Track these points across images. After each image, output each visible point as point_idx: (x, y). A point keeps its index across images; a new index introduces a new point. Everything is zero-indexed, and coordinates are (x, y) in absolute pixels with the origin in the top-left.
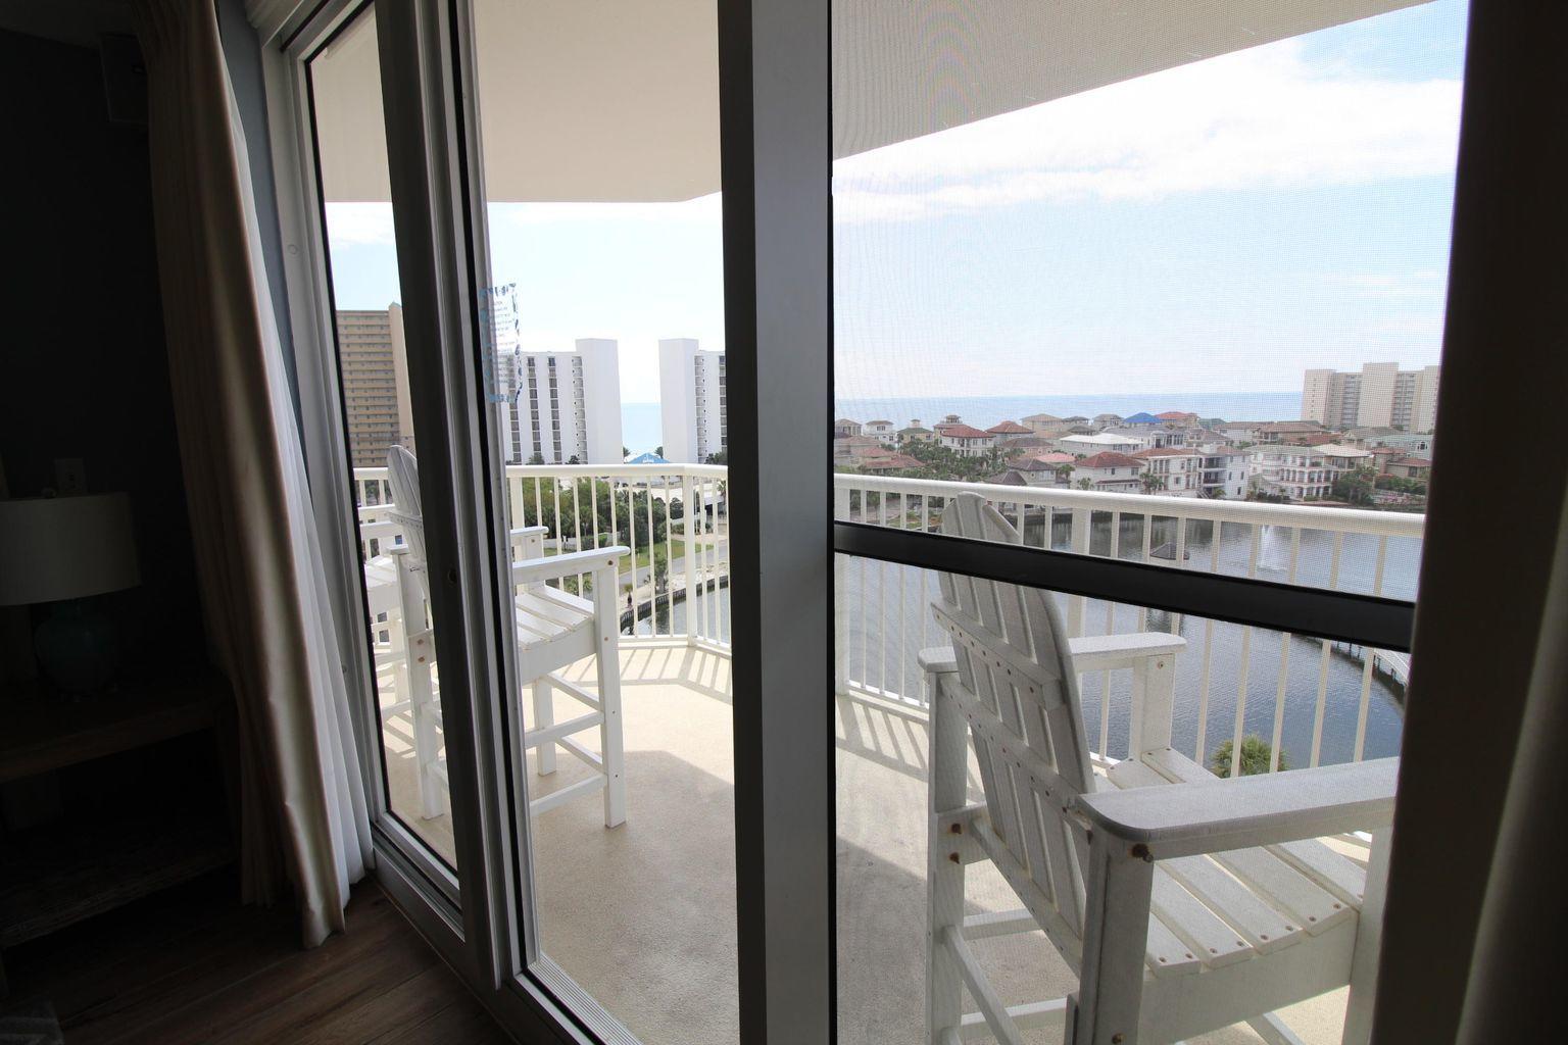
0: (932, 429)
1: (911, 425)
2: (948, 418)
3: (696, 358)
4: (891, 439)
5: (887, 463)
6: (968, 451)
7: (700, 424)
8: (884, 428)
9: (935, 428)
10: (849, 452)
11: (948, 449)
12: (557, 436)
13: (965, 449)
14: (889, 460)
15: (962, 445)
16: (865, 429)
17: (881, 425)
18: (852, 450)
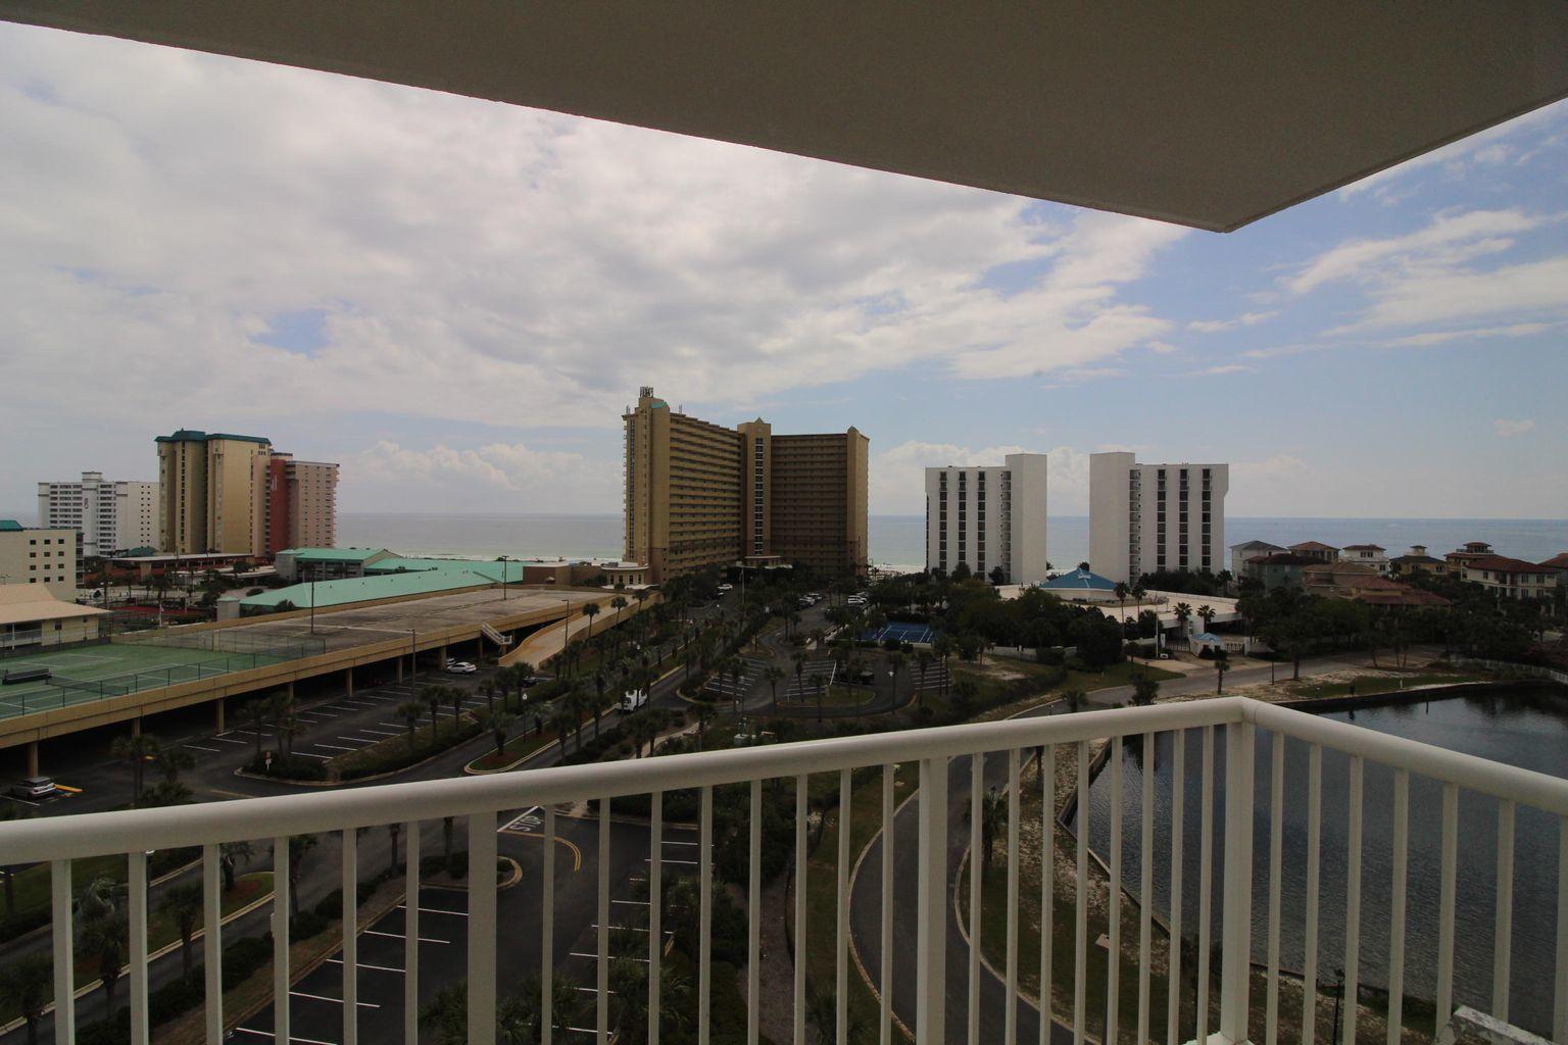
0: (1444, 559)
1: (1411, 552)
2: (1469, 546)
3: (1132, 472)
4: (1383, 568)
5: (1397, 597)
6: (1512, 590)
7: (1134, 540)
8: (1371, 555)
9: (1448, 557)
10: (1330, 581)
11: (1477, 586)
12: (981, 546)
13: (1508, 586)
14: (1399, 594)
15: (1503, 581)
16: (1343, 555)
17: (1369, 550)
18: (1336, 579)
